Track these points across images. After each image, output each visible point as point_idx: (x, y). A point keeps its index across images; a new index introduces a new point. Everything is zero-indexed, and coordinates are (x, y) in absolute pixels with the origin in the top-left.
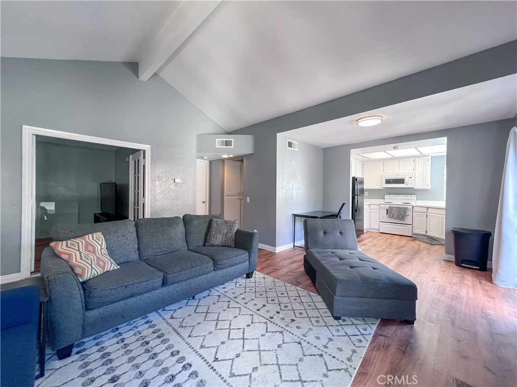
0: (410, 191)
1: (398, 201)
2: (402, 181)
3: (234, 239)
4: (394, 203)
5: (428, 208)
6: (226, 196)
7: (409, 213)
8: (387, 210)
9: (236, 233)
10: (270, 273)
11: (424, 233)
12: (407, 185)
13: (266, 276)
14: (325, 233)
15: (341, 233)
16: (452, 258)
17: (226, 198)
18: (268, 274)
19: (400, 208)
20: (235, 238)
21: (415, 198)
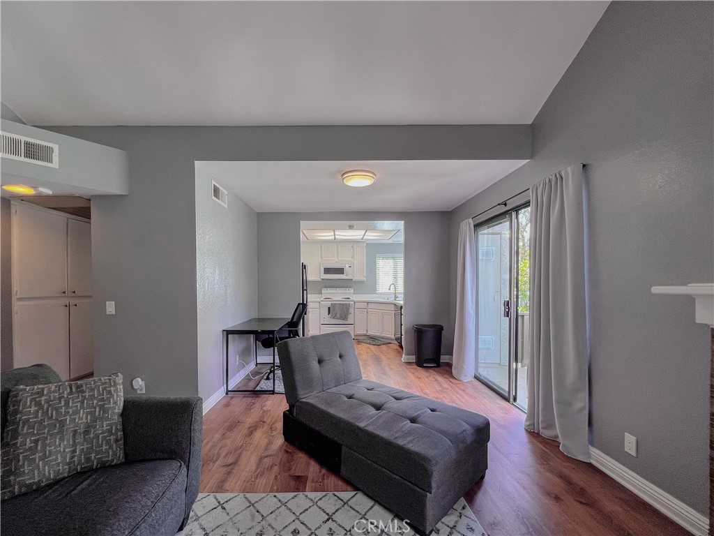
0: (347, 284)
1: (338, 296)
2: (340, 271)
3: (120, 434)
4: (335, 299)
5: (368, 303)
6: (20, 299)
7: (351, 310)
8: (329, 308)
9: (123, 414)
10: (223, 481)
11: (364, 332)
12: (347, 275)
13: (222, 497)
14: (320, 362)
15: (341, 356)
16: (413, 358)
17: (17, 306)
18: (220, 488)
19: (343, 304)
20: (124, 430)
21: (352, 291)
